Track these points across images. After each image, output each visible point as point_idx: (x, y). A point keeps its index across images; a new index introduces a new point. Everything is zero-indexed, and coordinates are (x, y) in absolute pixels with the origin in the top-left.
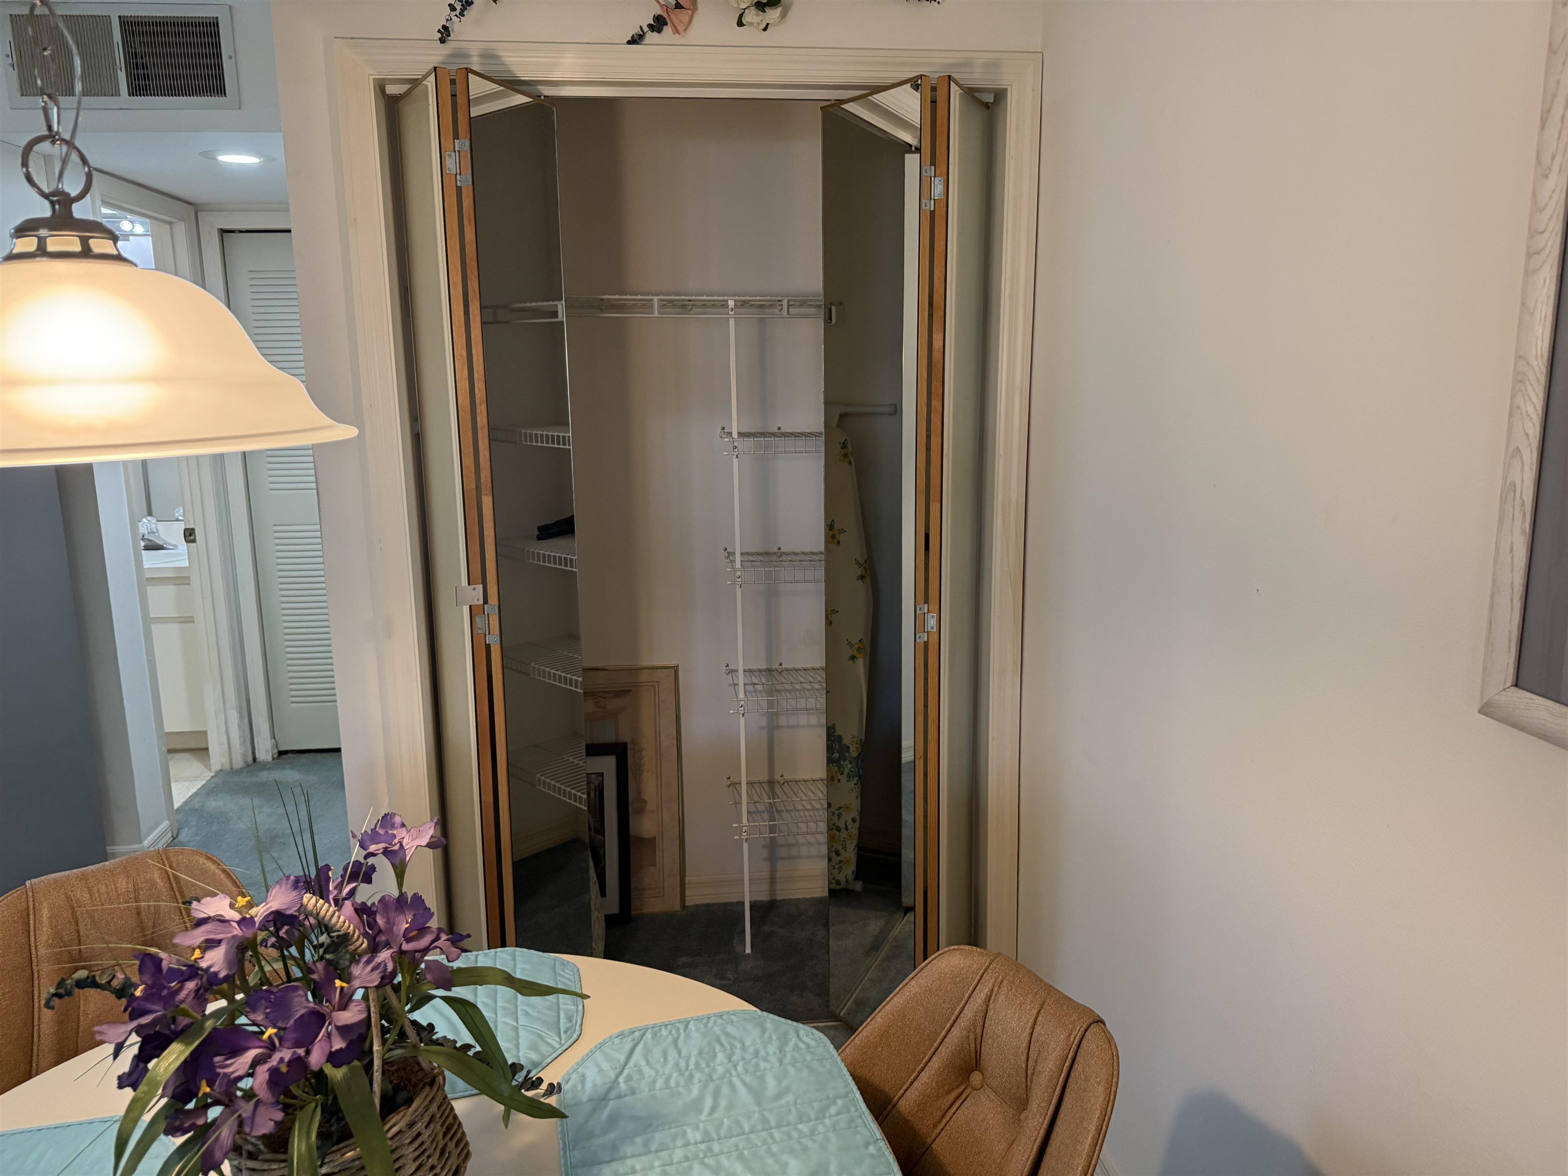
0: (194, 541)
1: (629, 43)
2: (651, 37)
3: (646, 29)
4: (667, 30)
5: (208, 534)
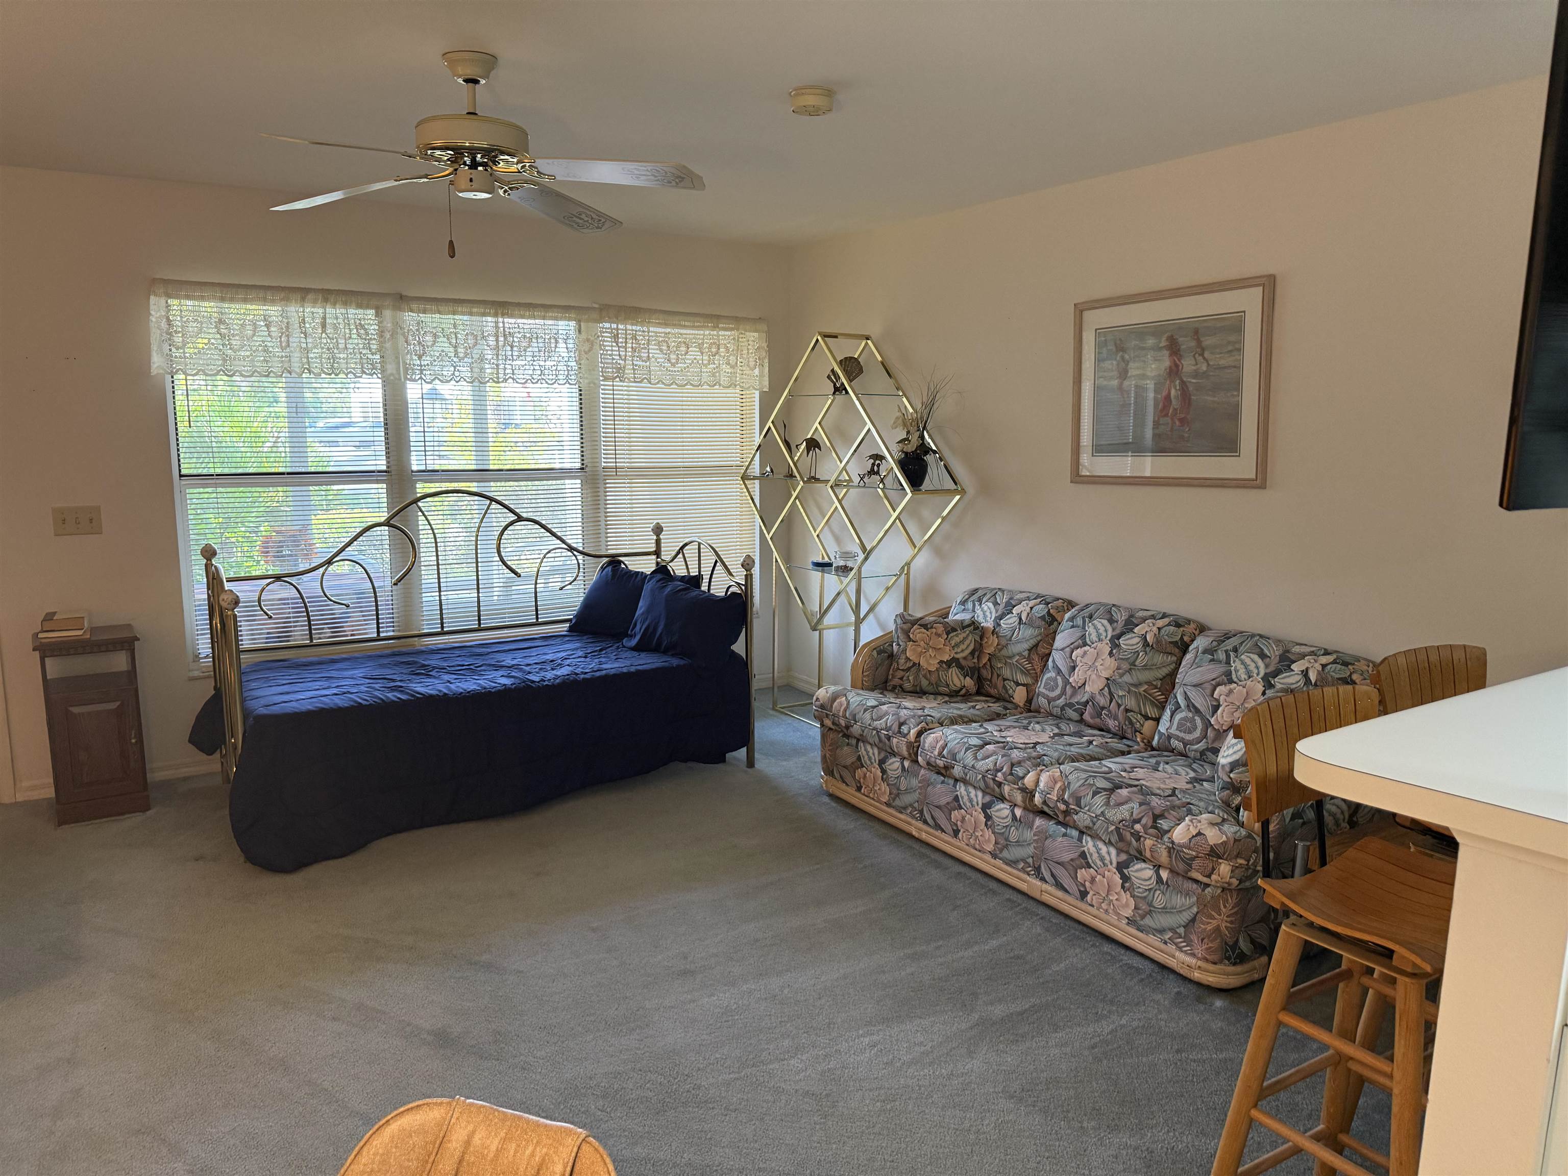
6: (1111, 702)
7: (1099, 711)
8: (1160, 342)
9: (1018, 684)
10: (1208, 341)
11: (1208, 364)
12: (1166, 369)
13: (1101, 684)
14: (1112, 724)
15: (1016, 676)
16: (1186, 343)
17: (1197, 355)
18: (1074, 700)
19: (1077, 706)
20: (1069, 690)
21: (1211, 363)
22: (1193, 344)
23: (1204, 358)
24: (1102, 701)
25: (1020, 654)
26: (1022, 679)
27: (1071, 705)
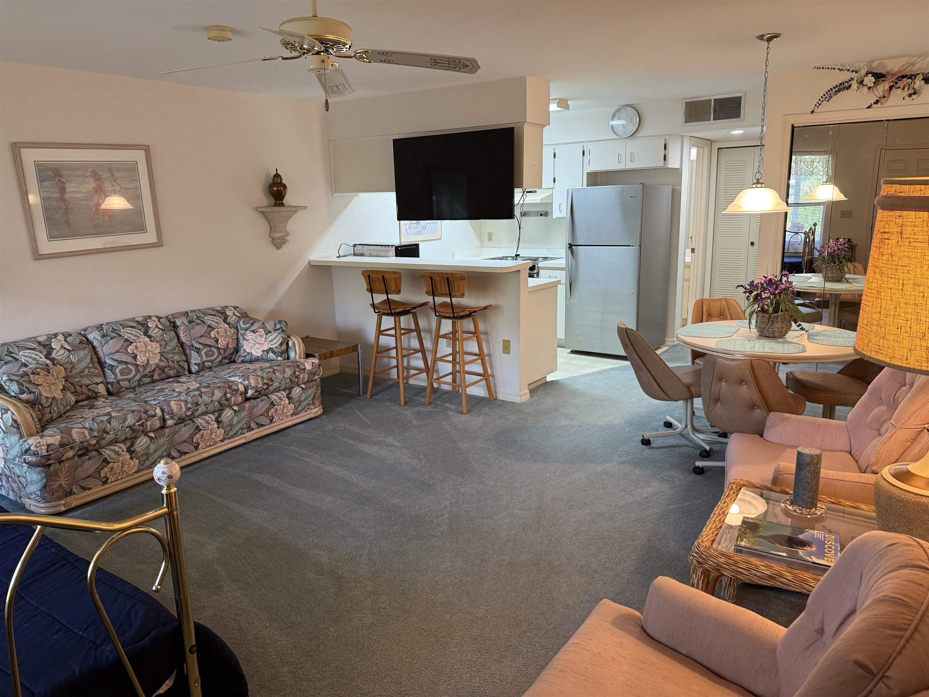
0: (694, 252)
1: (867, 108)
2: (874, 106)
3: (873, 104)
4: (879, 103)
5: (699, 251)
6: (168, 362)
7: (162, 369)
8: (86, 173)
9: (97, 384)
10: (117, 175)
11: (120, 187)
12: (93, 188)
13: (159, 357)
14: (172, 373)
15: (94, 380)
16: (105, 175)
17: (112, 182)
18: (147, 372)
19: (150, 374)
20: (141, 369)
21: (122, 186)
22: (109, 175)
23: (117, 184)
24: (163, 364)
25: (87, 367)
26: (98, 380)
27: (145, 376)
